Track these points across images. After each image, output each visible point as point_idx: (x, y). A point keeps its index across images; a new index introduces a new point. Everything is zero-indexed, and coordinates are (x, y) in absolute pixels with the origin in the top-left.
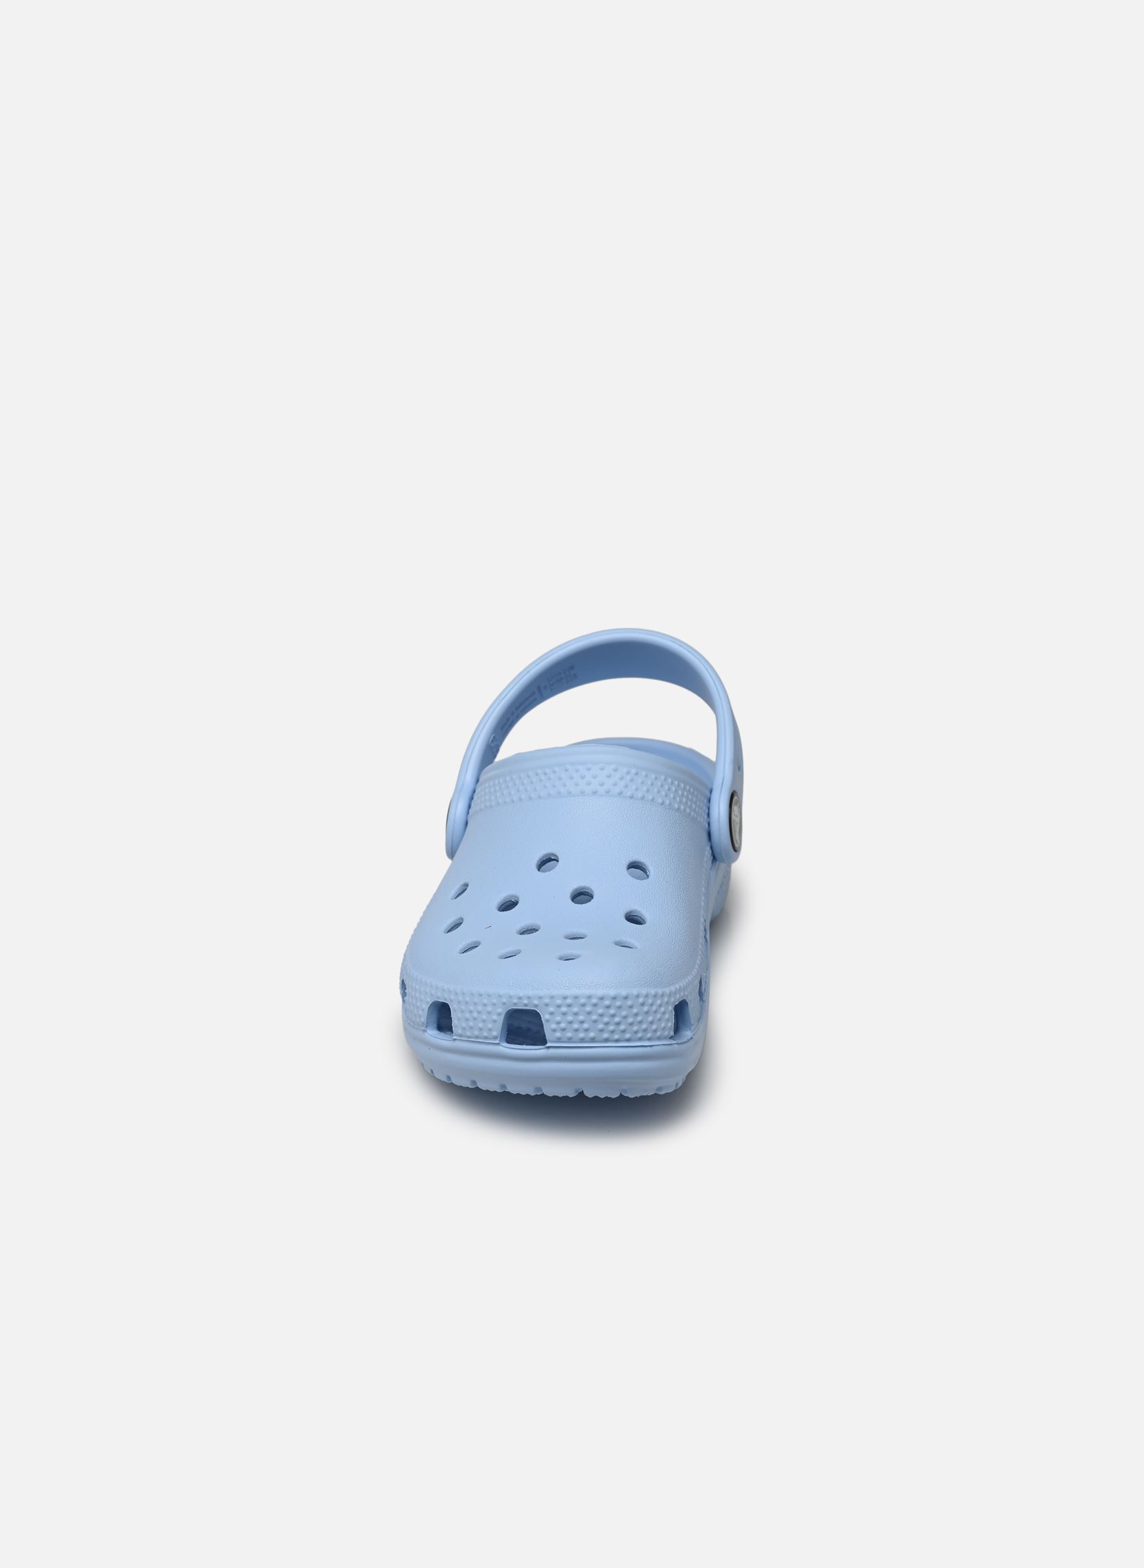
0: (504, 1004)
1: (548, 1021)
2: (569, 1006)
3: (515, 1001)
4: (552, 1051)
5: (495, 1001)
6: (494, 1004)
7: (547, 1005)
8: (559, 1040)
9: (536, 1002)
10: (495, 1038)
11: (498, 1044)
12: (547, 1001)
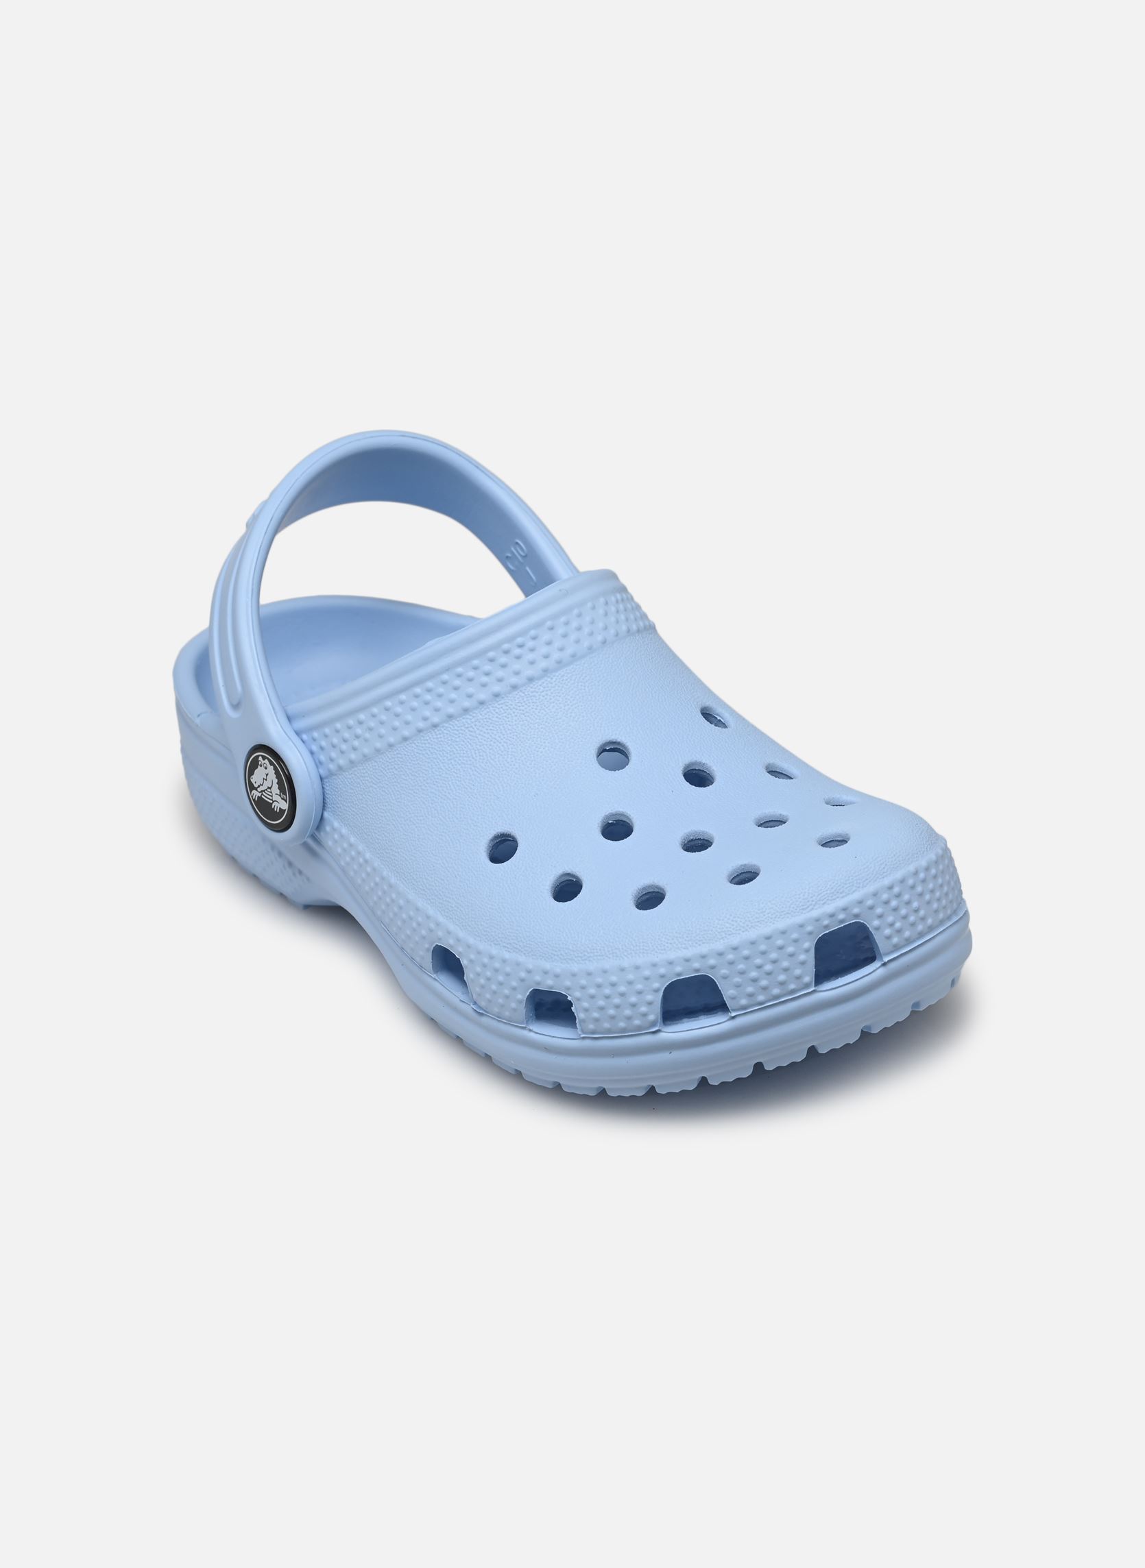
0: (810, 933)
1: (877, 929)
2: (898, 896)
3: (826, 922)
4: (892, 966)
5: (795, 936)
6: (796, 941)
7: (871, 908)
8: (897, 947)
9: (856, 911)
10: (807, 986)
11: (814, 991)
12: (870, 902)
